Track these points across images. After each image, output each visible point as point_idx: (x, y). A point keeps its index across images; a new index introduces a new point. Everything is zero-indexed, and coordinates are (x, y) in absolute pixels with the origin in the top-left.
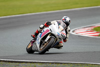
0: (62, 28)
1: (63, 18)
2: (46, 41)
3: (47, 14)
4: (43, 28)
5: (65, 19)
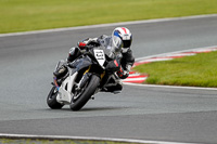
3: (38, 35)
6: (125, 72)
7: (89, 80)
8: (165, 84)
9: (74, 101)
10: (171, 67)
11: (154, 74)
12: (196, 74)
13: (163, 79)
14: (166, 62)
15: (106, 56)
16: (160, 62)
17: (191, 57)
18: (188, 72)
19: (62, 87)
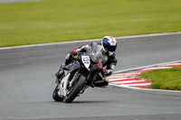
6: (109, 71)
7: (78, 79)
8: (167, 89)
9: (67, 95)
11: (159, 80)
13: (166, 85)
15: (91, 61)
19: (61, 85)
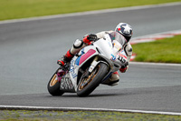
0: (118, 45)
1: (119, 27)
2: (90, 70)
3: (39, 21)
4: (81, 46)
5: (122, 29)
8: (151, 61)
10: (154, 47)
11: (142, 53)
12: (177, 53)
13: (150, 58)
14: (150, 43)
16: (146, 43)
17: (171, 39)
18: (170, 52)
